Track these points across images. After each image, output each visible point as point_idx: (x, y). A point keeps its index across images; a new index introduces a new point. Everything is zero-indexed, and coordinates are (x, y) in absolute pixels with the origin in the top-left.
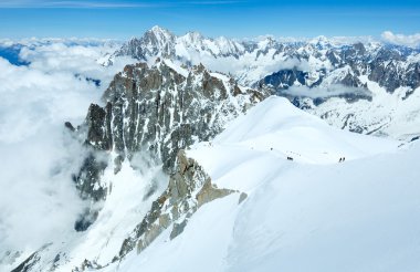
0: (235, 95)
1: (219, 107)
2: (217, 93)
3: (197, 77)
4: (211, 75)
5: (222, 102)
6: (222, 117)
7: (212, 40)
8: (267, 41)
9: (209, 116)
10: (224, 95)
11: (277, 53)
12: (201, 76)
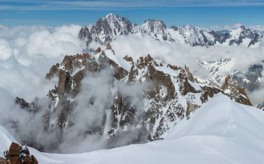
0: (184, 93)
1: (165, 110)
2: (164, 92)
3: (140, 71)
4: (157, 68)
5: (169, 103)
6: (167, 122)
7: (176, 29)
8: (240, 30)
9: (153, 121)
10: (171, 94)
11: (252, 43)
12: (146, 69)
